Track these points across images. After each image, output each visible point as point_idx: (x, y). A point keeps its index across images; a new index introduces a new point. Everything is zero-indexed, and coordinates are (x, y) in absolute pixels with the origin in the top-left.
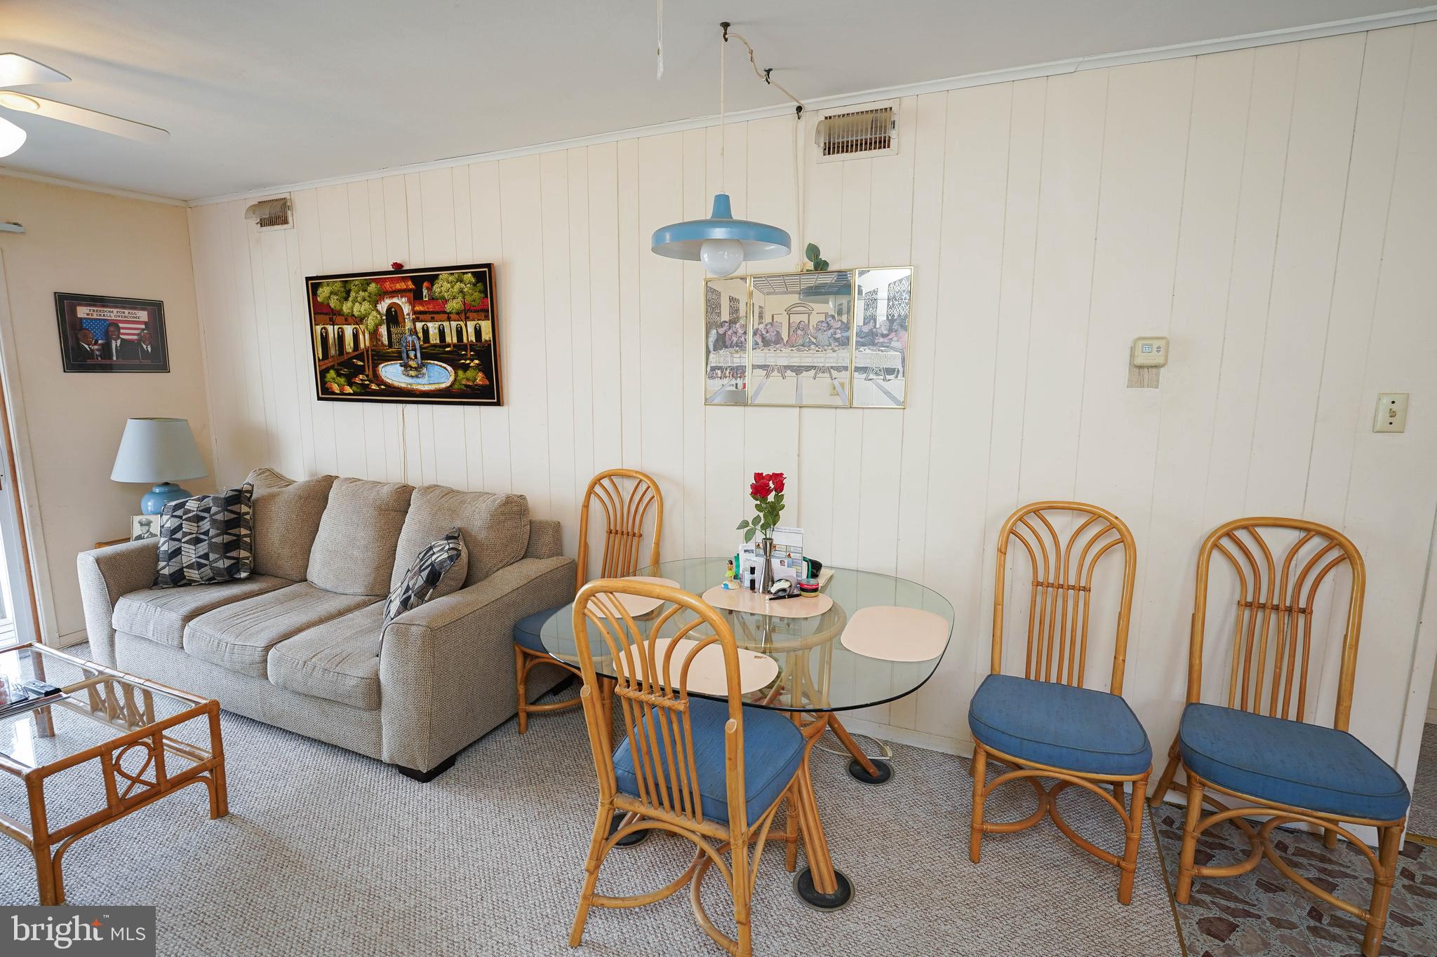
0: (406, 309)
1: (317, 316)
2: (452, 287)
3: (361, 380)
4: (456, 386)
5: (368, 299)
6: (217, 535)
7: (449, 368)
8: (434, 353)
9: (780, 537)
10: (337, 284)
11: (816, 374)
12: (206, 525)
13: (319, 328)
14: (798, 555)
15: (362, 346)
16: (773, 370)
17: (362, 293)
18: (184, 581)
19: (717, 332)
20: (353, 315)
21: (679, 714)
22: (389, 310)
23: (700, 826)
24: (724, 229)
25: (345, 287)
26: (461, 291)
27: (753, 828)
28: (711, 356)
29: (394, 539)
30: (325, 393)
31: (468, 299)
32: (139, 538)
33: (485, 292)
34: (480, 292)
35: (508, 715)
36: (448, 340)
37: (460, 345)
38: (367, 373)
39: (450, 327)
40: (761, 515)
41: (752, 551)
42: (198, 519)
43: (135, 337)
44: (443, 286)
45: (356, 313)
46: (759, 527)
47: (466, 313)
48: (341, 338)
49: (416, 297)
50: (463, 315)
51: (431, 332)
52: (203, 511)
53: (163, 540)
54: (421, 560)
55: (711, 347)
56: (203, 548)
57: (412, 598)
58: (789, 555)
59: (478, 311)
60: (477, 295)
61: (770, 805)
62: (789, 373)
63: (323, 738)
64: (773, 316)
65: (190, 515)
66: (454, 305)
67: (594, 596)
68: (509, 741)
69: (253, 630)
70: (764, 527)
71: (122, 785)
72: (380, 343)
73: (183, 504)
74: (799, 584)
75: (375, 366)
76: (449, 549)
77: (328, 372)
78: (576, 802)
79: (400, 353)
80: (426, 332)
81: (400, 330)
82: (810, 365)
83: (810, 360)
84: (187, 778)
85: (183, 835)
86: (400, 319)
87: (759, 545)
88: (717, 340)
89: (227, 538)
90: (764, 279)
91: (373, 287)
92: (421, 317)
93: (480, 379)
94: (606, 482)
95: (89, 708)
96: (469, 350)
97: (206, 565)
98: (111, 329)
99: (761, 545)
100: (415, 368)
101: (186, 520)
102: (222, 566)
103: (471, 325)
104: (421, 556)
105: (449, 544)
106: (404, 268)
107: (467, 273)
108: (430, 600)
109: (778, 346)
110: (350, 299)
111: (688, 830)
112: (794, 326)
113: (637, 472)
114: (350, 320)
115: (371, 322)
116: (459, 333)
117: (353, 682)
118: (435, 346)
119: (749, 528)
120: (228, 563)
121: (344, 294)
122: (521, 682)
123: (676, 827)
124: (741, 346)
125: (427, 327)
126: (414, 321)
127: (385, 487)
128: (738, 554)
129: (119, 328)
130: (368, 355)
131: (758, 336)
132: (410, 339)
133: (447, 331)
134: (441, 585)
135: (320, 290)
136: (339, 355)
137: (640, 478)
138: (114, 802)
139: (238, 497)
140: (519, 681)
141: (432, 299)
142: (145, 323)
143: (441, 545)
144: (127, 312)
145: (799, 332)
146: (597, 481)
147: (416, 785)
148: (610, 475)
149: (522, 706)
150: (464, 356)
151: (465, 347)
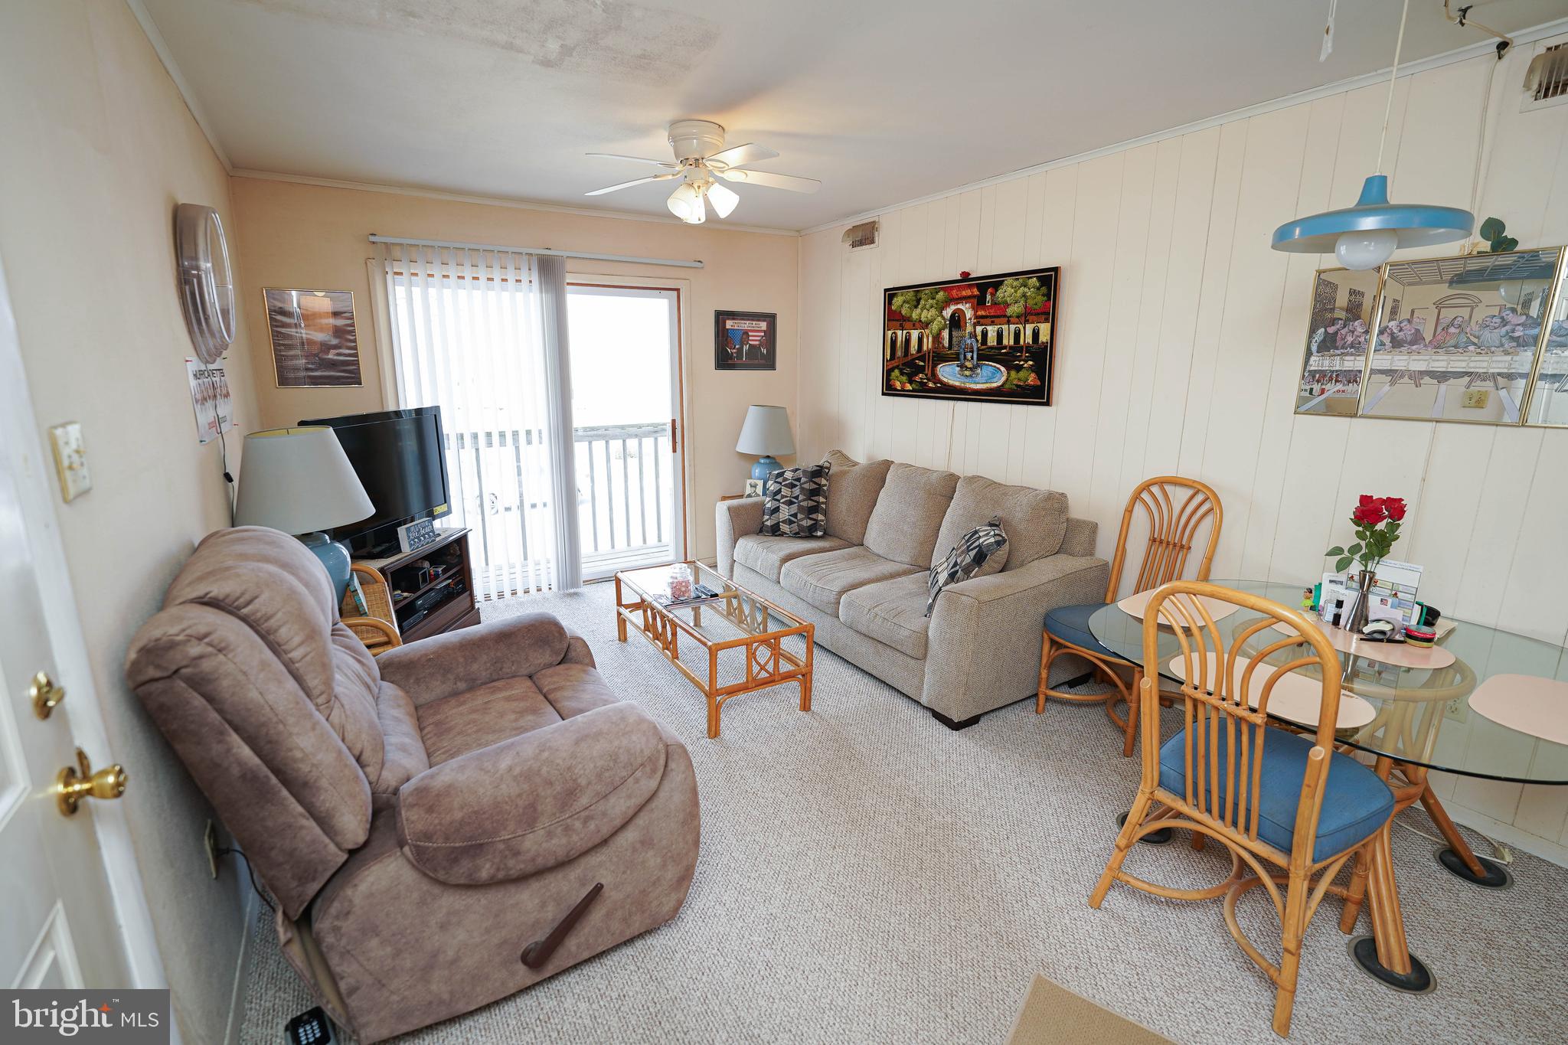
0: (969, 314)
1: (890, 323)
2: (1016, 292)
3: (921, 379)
4: (1007, 386)
5: (935, 306)
6: (804, 500)
7: (1003, 369)
8: (988, 355)
9: (1386, 571)
10: (910, 294)
11: (1471, 382)
12: (797, 491)
13: (890, 333)
14: (1410, 596)
15: (925, 348)
16: (1402, 377)
17: (930, 301)
18: (779, 533)
19: (1326, 330)
20: (920, 321)
21: (1253, 727)
22: (953, 315)
23: (1252, 843)
24: (1378, 218)
25: (916, 296)
26: (1024, 295)
27: (1318, 866)
28: (1313, 359)
29: (938, 520)
30: (889, 390)
31: (1030, 302)
32: (749, 496)
33: (1048, 295)
34: (1043, 295)
35: (1028, 693)
36: (1005, 342)
37: (1017, 347)
38: (926, 372)
39: (1009, 331)
40: (1363, 543)
41: (1341, 583)
42: (792, 486)
43: (757, 343)
44: (1006, 292)
45: (923, 319)
46: (1357, 557)
47: (1025, 317)
48: (908, 341)
49: (980, 302)
50: (1023, 318)
51: (989, 335)
52: (795, 480)
53: (768, 499)
54: (968, 541)
55: (1314, 348)
56: (794, 508)
57: (959, 573)
58: (1396, 594)
59: (1038, 314)
60: (1040, 299)
61: (1341, 851)
62: (1427, 379)
63: (874, 673)
64: (1413, 312)
65: (788, 482)
66: (1014, 309)
67: (1173, 595)
68: (1026, 717)
69: (830, 577)
70: (1365, 559)
71: (756, 668)
72: (941, 346)
73: (783, 473)
74: (1405, 629)
75: (935, 366)
76: (995, 535)
77: (893, 371)
78: (1093, 788)
79: (958, 354)
80: (985, 334)
81: (960, 333)
82: (1464, 370)
83: (1464, 364)
84: (788, 676)
85: (784, 716)
86: (962, 324)
87: (1352, 577)
88: (1324, 341)
89: (811, 503)
90: (1407, 266)
91: (941, 295)
92: (981, 320)
93: (1032, 379)
94: (1155, 489)
95: (725, 613)
96: (1024, 352)
97: (795, 522)
98: (744, 337)
99: (1356, 578)
100: (970, 368)
101: (784, 486)
102: (805, 525)
103: (1029, 328)
104: (966, 538)
105: (994, 530)
106: (970, 277)
107: (1031, 278)
108: (975, 576)
109: (1414, 347)
110: (920, 306)
111: (1235, 842)
112: (1444, 322)
113: (1194, 482)
114: (917, 325)
115: (935, 326)
116: (1017, 335)
117: (907, 633)
118: (992, 348)
119: (1343, 556)
120: (810, 522)
121: (915, 303)
122: (1045, 665)
123: (1223, 837)
124: (1358, 348)
125: (987, 331)
126: (975, 325)
127: (935, 474)
128: (1320, 584)
129: (749, 336)
130: (929, 356)
131: (1386, 334)
132: (969, 342)
133: (1005, 334)
134: (985, 566)
135: (895, 300)
136: (904, 356)
137: (1196, 488)
138: (750, 679)
139: (819, 472)
140: (1043, 666)
141: (995, 304)
142: (764, 331)
143: (986, 530)
144: (754, 323)
145: (1452, 330)
146: (1146, 487)
147: (947, 730)
148: (1162, 482)
149: (1043, 688)
150: (1019, 358)
151: (1021, 349)
